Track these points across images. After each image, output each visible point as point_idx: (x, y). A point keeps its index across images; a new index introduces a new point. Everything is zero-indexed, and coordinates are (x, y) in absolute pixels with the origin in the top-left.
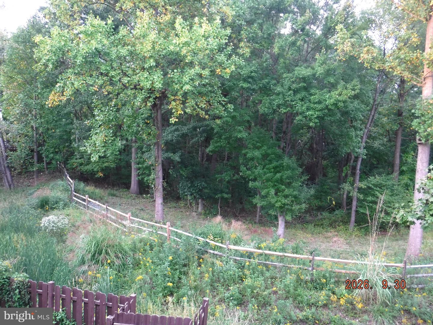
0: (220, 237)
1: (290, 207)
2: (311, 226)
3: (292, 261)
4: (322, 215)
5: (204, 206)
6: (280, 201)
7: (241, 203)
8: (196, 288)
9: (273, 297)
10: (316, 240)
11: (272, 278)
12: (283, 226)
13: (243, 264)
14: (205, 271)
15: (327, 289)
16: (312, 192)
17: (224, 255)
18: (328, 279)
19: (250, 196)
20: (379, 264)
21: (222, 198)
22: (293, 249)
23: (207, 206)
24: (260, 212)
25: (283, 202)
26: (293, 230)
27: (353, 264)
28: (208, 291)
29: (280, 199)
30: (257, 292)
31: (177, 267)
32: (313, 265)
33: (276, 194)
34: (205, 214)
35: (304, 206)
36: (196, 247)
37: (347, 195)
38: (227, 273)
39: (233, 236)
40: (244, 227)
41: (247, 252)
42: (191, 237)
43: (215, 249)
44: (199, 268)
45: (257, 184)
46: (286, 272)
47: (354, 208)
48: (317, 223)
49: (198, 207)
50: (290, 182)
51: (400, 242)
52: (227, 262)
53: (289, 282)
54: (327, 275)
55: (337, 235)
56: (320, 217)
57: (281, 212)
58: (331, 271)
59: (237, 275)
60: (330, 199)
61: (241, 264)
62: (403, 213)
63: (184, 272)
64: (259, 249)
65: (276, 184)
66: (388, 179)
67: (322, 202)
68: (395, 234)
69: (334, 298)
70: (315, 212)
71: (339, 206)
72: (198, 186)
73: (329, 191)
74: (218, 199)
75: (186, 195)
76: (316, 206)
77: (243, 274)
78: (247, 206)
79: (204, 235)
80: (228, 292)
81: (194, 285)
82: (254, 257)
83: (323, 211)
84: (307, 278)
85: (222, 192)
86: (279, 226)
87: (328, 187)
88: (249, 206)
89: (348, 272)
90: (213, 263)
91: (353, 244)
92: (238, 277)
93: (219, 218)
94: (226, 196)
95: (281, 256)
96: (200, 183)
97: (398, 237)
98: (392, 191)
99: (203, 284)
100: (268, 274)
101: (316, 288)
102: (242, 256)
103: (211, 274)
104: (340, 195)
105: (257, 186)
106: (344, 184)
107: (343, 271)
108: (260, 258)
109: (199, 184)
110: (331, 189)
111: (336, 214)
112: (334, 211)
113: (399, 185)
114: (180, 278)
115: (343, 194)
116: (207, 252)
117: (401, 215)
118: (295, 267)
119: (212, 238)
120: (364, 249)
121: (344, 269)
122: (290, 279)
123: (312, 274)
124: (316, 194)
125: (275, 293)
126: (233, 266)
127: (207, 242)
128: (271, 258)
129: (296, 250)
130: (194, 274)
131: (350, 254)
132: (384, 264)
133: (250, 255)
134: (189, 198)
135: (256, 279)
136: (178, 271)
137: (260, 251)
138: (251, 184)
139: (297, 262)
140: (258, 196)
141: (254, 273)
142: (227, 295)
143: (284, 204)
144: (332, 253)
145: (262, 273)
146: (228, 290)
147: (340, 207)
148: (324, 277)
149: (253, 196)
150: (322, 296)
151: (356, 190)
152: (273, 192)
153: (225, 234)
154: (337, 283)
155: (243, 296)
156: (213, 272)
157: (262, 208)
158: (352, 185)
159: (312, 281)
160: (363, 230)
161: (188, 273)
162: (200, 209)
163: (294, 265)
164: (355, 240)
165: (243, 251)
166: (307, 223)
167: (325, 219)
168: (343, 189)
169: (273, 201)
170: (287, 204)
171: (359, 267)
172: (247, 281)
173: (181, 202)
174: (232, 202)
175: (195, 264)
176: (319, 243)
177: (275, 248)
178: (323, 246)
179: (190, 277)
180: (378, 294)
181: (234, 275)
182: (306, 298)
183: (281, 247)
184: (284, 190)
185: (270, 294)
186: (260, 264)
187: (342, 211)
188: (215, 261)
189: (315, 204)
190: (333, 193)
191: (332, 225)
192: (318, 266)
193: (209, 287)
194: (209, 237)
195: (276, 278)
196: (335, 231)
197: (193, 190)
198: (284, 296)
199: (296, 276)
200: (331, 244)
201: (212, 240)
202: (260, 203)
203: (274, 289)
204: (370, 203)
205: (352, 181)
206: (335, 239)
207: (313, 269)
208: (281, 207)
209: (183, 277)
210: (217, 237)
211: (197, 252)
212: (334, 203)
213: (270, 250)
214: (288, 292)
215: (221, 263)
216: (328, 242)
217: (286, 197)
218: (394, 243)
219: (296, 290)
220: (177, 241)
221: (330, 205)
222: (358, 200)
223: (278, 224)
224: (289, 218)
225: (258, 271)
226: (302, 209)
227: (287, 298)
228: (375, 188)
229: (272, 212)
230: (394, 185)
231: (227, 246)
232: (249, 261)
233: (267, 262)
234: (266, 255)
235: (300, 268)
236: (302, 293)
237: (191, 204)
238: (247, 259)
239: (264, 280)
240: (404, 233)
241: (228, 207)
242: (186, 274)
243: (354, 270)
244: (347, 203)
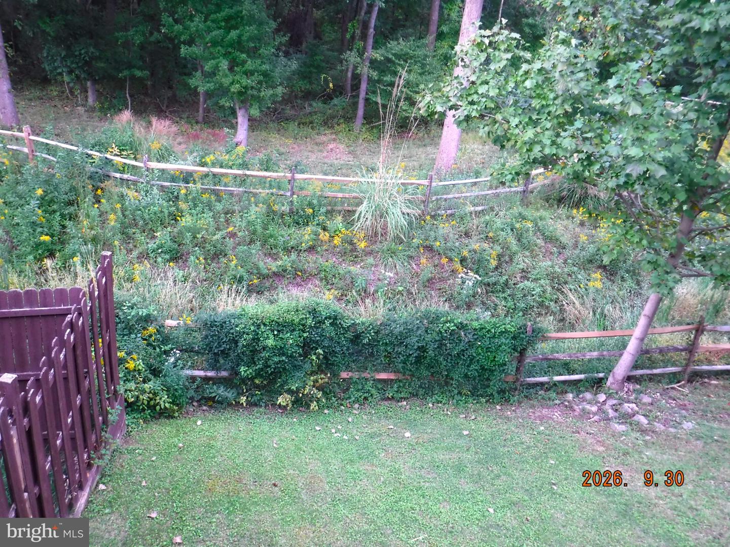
0: (131, 148)
1: (255, 93)
2: (293, 126)
3: (260, 184)
4: (311, 105)
5: (99, 95)
6: (238, 82)
7: (170, 88)
8: (95, 240)
9: (230, 242)
10: (302, 148)
11: (226, 213)
12: (246, 126)
13: (176, 193)
14: (109, 210)
15: (315, 223)
16: (294, 65)
17: (141, 180)
18: (316, 209)
19: (185, 74)
20: (394, 181)
21: (133, 78)
22: (261, 164)
23: (105, 93)
24: (205, 102)
25: (244, 84)
26: (264, 134)
27: (355, 182)
28: (116, 243)
29: (237, 77)
30: (202, 237)
31: (55, 207)
32: (292, 188)
33: (231, 69)
34: (102, 109)
35: (280, 90)
36: (87, 169)
37: (353, 74)
38: (149, 210)
39: (155, 146)
40: (174, 128)
41: (182, 173)
42: (77, 152)
43: (124, 171)
44: (96, 206)
45: (196, 50)
46: (249, 201)
47: (362, 95)
48: (303, 121)
49: (87, 97)
50: (255, 47)
51: (428, 148)
52: (147, 191)
53: (254, 217)
54: (315, 202)
55: (334, 140)
56: (308, 109)
57: (242, 102)
58: (321, 196)
59: (166, 212)
60: (326, 80)
61: (173, 193)
62: (429, 99)
63: (70, 214)
64: (203, 166)
65: (230, 49)
66: (418, 47)
67: (311, 83)
68: (423, 137)
69: (324, 236)
70: (299, 101)
71: (339, 90)
72: (80, 54)
73: (324, 64)
74: (125, 80)
75: (61, 74)
76: (301, 91)
77: (178, 209)
78: (182, 94)
79: (101, 146)
80: (154, 241)
81: (91, 236)
82: (194, 180)
83: (314, 99)
84: (283, 208)
85: (130, 66)
86: (239, 126)
87: (323, 58)
88: (185, 93)
89: (347, 195)
90: (122, 196)
91: (358, 153)
92: (169, 216)
93: (126, 115)
94: (138, 73)
95: (240, 175)
96: (85, 49)
97: (427, 141)
98: (423, 66)
99: (107, 231)
100: (219, 207)
101: (298, 223)
102: (173, 179)
103: (120, 213)
104: (342, 71)
105: (195, 53)
106: (348, 52)
107: (340, 195)
108: (205, 181)
109: (83, 52)
110: (328, 62)
111: (335, 105)
112: (332, 99)
113: (434, 56)
114: (64, 227)
115: (347, 69)
116: (109, 176)
117: (426, 102)
118: (263, 192)
119: (116, 151)
120: (375, 161)
121: (341, 190)
122: (256, 212)
123: (291, 201)
124: (302, 70)
125: (233, 235)
126: (158, 197)
127: (106, 158)
128: (224, 180)
129: (267, 166)
130: (88, 216)
131: (354, 168)
132: (400, 182)
133: (187, 177)
134: (66, 78)
135: (199, 215)
136: (58, 214)
137: (205, 169)
138: (184, 50)
139: (267, 185)
140: (199, 74)
141: (195, 206)
142: (152, 245)
143: (246, 88)
144: (325, 168)
145: (210, 206)
146: (154, 237)
147: (341, 94)
148: (310, 205)
149: (189, 75)
150: (306, 234)
151: (367, 64)
152: (224, 64)
153: (140, 144)
154: (330, 213)
155: (179, 246)
156: (123, 210)
157: (209, 95)
158: (361, 54)
159: (291, 212)
160: (375, 131)
161: (76, 216)
162: (90, 100)
163: (264, 188)
164: (362, 147)
165: (174, 170)
166: (287, 120)
167: (315, 113)
168: (347, 61)
169: (226, 81)
170: (252, 88)
171: (364, 187)
172: (183, 220)
173: (52, 88)
174: (153, 86)
175: (89, 198)
176: (306, 154)
177: (231, 163)
178: (313, 158)
179: (82, 222)
180: (389, 225)
181: (162, 212)
182: (283, 239)
183: (240, 161)
184: (244, 62)
185: (224, 238)
186: (204, 191)
187: (344, 99)
188: (124, 190)
189: (300, 87)
190: (331, 69)
191: (328, 123)
192: (302, 189)
193: (119, 236)
194: (111, 150)
195: (234, 212)
196: (332, 133)
197: (72, 63)
198: (248, 240)
199: (265, 206)
200: (325, 154)
201: (118, 155)
202: (203, 86)
203: (231, 229)
204: (388, 85)
205: (361, 48)
206: (331, 146)
207: (293, 193)
208: (240, 93)
209: (68, 223)
210: (126, 150)
211: (90, 178)
212: (331, 85)
213: (221, 167)
214: (254, 232)
215: (136, 194)
216: (321, 151)
217: (249, 74)
218: (421, 149)
219: (265, 228)
220: (51, 161)
221: (325, 90)
222: (370, 79)
223: (237, 123)
224: (255, 112)
225: (202, 203)
226: (277, 96)
227: (252, 242)
228: (397, 61)
229: (225, 102)
230: (426, 56)
231: (145, 163)
232: (186, 187)
233: (217, 188)
234: (214, 175)
235: (272, 194)
236: (275, 232)
237: (72, 93)
238: (183, 185)
239: (214, 217)
240: (436, 134)
241: (146, 94)
242: (73, 217)
243: (356, 192)
244: (352, 86)
